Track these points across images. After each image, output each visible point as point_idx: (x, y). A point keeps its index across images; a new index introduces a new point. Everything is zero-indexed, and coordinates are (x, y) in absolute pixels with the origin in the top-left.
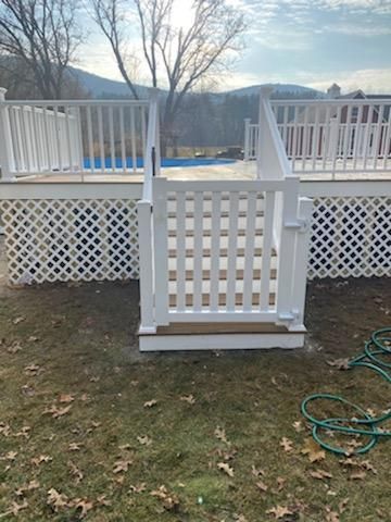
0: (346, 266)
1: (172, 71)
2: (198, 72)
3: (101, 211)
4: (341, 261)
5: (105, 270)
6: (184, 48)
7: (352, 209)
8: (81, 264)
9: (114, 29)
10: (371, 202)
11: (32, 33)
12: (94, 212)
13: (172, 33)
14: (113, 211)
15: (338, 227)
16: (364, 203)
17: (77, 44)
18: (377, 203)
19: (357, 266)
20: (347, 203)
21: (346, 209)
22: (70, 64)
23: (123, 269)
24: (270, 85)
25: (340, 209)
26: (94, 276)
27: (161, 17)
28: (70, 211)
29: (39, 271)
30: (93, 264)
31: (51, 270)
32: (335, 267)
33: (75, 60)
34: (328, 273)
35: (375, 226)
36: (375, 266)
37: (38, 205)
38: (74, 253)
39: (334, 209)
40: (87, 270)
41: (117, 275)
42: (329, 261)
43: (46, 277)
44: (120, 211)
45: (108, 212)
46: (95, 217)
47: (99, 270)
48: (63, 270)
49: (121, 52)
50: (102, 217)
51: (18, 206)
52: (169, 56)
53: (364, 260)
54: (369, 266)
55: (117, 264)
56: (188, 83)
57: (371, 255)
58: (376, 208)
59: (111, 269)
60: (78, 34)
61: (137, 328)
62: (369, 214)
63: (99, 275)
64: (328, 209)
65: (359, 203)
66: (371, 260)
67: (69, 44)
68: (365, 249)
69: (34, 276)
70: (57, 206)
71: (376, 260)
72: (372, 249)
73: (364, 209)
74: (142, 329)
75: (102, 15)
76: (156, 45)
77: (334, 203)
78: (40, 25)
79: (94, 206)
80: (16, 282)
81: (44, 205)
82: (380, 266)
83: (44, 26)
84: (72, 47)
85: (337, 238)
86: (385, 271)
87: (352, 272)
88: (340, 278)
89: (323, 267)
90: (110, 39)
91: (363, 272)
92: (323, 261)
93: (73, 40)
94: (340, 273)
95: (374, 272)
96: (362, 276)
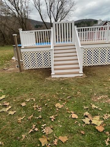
0: (95, 63)
1: (55, 18)
2: (62, 18)
3: (42, 53)
4: (94, 62)
5: (43, 66)
6: (59, 12)
7: (96, 50)
8: (38, 65)
9: (39, 8)
11: (18, 11)
12: (41, 53)
13: (55, 8)
14: (44, 53)
15: (93, 54)
16: (98, 49)
17: (30, 13)
18: (101, 48)
19: (97, 63)
20: (94, 49)
21: (94, 50)
22: (28, 18)
23: (47, 66)
24: (84, 19)
26: (41, 67)
27: (52, 4)
28: (36, 54)
29: (30, 66)
30: (41, 65)
31: (32, 66)
32: (92, 63)
33: (29, 17)
34: (91, 65)
35: (101, 54)
36: (101, 63)
37: (29, 53)
38: (37, 62)
40: (40, 66)
41: (46, 67)
42: (91, 62)
43: (31, 68)
44: (46, 53)
45: (43, 53)
46: (41, 55)
47: (42, 66)
48: (35, 66)
49: (42, 14)
50: (42, 55)
51: (25, 53)
52: (55, 14)
53: (99, 61)
54: (100, 63)
55: (46, 64)
57: (100, 60)
58: (101, 50)
59: (45, 66)
61: (51, 74)
62: (99, 51)
63: (42, 67)
64: (90, 51)
65: (97, 49)
66: (100, 61)
67: (27, 13)
68: (99, 59)
69: (29, 68)
70: (33, 53)
71: (101, 61)
73: (98, 50)
74: (52, 74)
75: (36, 4)
76: (51, 11)
77: (92, 49)
78: (20, 9)
79: (41, 52)
80: (25, 69)
81: (30, 53)
82: (103, 62)
83: (21, 8)
84: (28, 14)
85: (93, 57)
86: (104, 64)
87: (96, 64)
88: (94, 66)
89: (90, 63)
90: (39, 11)
91: (99, 64)
92: (90, 62)
93: (29, 12)
94: (94, 64)
95: (101, 64)
96: (99, 65)
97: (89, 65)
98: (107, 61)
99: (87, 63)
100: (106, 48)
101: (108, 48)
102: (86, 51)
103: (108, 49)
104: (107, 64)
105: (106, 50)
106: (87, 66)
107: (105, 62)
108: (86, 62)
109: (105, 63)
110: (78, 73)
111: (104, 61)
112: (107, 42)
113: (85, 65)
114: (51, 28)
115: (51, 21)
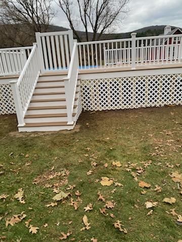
0: (114, 105)
1: (94, 27)
2: (107, 25)
4: (111, 103)
6: (99, 14)
7: (113, 83)
10: (120, 80)
15: (109, 90)
16: (118, 80)
17: (52, 17)
18: (122, 80)
19: (118, 105)
20: (111, 81)
25: (108, 83)
29: (3, 110)
31: (7, 110)
32: (109, 105)
34: (107, 108)
39: (106, 83)
42: (107, 103)
43: (5, 112)
53: (120, 103)
54: (123, 105)
56: (102, 31)
57: (123, 100)
58: (123, 82)
60: (52, 12)
62: (120, 85)
64: (104, 83)
66: (123, 102)
69: (1, 112)
71: (125, 102)
72: (123, 98)
73: (118, 82)
74: (19, 125)
75: (62, 3)
77: (106, 81)
82: (127, 104)
84: (50, 19)
85: (109, 94)
86: (130, 106)
87: (116, 107)
88: (112, 110)
89: (105, 106)
90: (68, 14)
91: (121, 107)
92: (105, 104)
93: (51, 15)
94: (112, 108)
95: (125, 107)
96: (121, 109)
97: (103, 108)
98: (134, 102)
99: (101, 106)
100: (132, 79)
101: (134, 79)
102: (97, 84)
103: (135, 81)
104: (134, 106)
105: (132, 81)
106: (101, 110)
107: (132, 104)
108: (98, 104)
109: (132, 106)
110: (65, 124)
111: (130, 102)
112: (132, 69)
113: (96, 108)
114: (34, 43)
115: (86, 30)
